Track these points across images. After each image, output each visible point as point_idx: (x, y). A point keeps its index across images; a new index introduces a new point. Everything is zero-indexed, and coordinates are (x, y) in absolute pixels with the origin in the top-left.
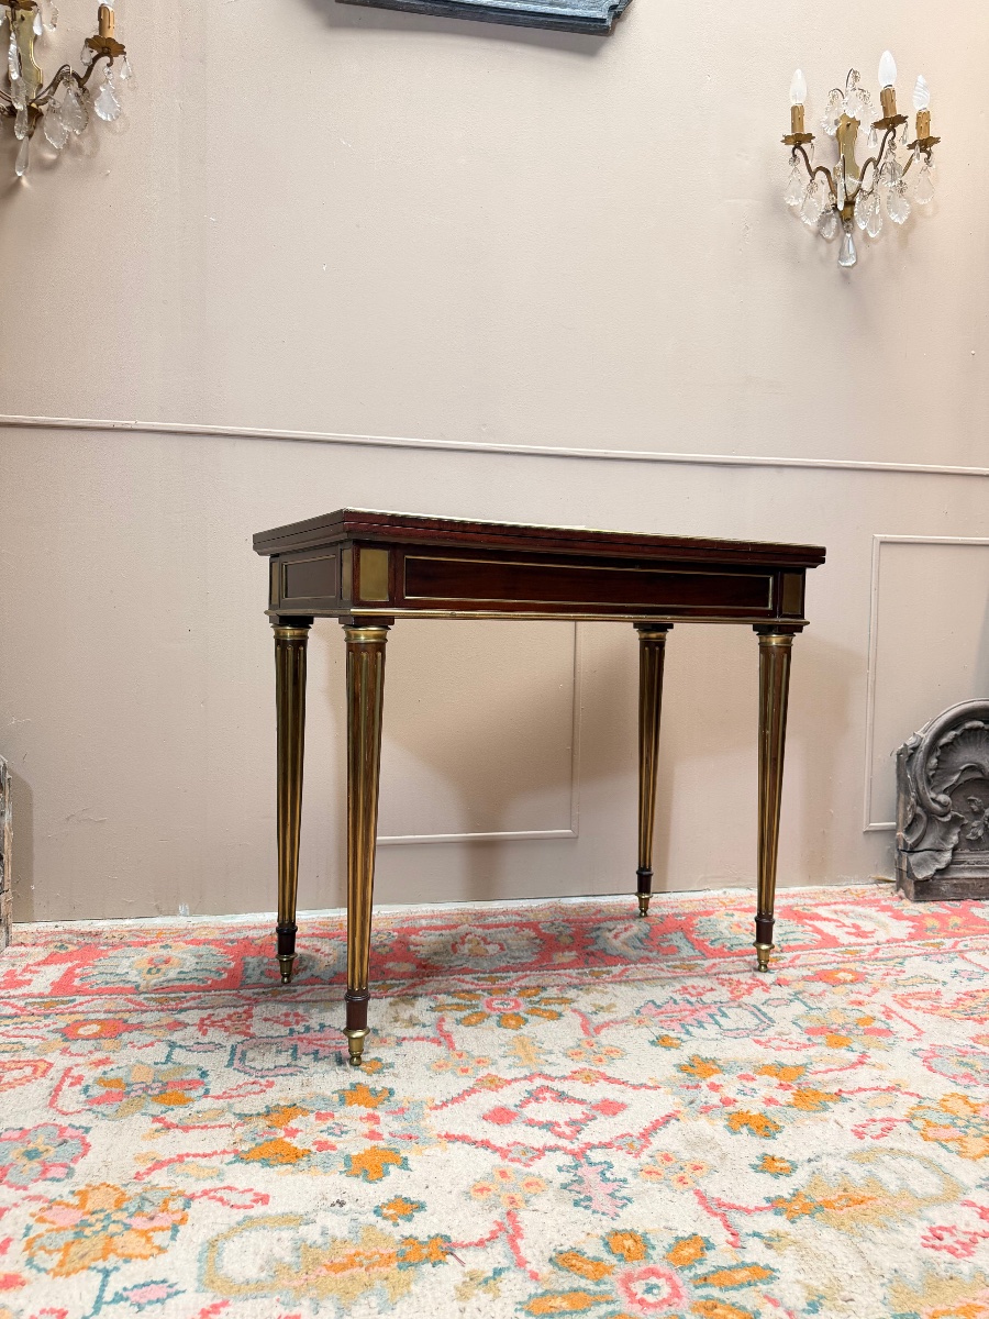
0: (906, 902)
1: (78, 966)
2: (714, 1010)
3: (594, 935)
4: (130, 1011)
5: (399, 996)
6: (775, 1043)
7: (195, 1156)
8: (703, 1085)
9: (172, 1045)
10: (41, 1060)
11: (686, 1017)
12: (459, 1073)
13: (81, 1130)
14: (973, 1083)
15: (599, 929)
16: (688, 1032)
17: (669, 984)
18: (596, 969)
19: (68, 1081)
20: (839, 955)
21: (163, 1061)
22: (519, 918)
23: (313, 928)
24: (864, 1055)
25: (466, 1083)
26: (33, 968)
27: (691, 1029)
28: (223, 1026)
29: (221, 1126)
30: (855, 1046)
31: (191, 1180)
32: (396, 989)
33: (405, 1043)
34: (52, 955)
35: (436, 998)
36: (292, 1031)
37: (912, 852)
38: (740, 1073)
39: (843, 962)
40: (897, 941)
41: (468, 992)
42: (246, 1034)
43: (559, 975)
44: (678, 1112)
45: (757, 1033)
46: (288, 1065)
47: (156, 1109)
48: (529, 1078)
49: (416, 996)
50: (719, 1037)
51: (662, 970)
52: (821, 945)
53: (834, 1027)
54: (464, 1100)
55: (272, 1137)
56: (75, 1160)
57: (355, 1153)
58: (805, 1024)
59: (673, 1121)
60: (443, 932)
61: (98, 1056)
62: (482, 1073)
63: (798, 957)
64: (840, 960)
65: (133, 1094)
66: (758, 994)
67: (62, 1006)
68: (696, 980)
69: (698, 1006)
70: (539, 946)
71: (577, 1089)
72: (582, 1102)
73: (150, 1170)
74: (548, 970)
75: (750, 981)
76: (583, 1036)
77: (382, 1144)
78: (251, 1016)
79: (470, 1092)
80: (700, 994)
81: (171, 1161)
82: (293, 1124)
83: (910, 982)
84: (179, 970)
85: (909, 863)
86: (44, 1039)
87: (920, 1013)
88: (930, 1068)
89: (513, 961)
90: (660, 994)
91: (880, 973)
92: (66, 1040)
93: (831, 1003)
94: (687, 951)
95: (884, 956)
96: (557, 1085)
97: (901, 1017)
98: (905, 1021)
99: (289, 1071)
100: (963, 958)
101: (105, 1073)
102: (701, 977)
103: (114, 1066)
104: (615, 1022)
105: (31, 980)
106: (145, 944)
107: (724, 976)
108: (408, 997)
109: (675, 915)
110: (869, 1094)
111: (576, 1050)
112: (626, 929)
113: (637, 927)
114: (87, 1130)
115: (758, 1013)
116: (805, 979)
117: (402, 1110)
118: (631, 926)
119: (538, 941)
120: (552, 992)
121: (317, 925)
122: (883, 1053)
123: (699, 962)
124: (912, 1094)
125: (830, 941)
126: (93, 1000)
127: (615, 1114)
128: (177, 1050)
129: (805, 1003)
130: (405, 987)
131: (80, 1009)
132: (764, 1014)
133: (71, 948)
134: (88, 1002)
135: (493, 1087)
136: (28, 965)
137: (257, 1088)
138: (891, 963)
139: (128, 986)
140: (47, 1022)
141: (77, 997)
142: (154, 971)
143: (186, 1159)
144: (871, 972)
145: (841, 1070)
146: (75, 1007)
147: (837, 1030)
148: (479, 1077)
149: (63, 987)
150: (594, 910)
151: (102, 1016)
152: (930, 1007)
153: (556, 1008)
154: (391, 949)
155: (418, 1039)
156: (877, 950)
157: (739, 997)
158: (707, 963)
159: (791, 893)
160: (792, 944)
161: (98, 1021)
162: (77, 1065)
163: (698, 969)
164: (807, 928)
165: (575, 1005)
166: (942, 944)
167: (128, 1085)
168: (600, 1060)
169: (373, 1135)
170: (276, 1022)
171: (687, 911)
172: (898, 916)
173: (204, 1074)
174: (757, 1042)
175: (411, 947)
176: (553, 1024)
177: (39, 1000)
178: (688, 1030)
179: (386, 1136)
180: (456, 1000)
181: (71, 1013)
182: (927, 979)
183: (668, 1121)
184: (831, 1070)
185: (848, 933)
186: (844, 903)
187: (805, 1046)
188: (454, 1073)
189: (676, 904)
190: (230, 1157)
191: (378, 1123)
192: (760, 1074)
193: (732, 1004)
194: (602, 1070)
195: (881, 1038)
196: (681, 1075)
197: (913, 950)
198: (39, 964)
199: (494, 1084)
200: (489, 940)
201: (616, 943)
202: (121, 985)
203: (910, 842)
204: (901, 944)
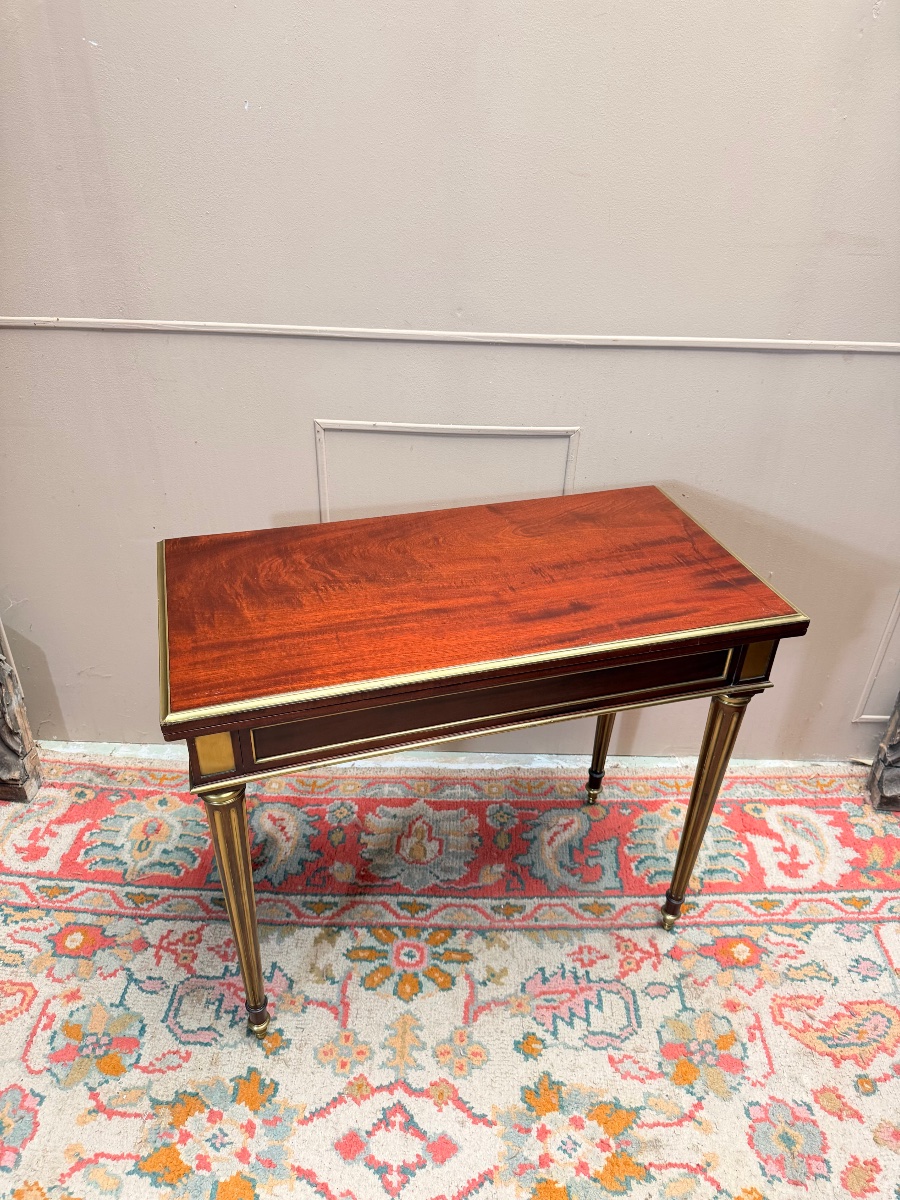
0: (868, 809)
1: (89, 828)
2: (591, 995)
3: (530, 835)
4: (110, 914)
5: (326, 926)
6: (627, 1065)
7: (108, 1156)
8: (535, 1127)
9: (131, 978)
10: (30, 985)
11: (562, 1003)
12: (338, 1066)
13: (38, 1099)
14: (779, 1175)
15: (539, 825)
16: (555, 1033)
17: (569, 940)
18: (512, 901)
19: (44, 1020)
20: (753, 908)
21: (117, 1002)
22: (473, 794)
23: (290, 785)
24: (698, 1106)
25: (339, 1085)
26: (54, 828)
27: (560, 1023)
28: (174, 952)
29: (137, 1115)
30: (699, 1087)
31: (97, 1191)
32: (328, 913)
33: (311, 1008)
34: (72, 807)
35: (356, 934)
36: (226, 968)
37: (891, 765)
38: (575, 1113)
39: (751, 923)
40: (822, 887)
41: (387, 927)
42: (189, 969)
43: (475, 907)
44: (496, 1168)
45: (617, 1043)
46: (209, 1029)
47: (95, 1077)
48: (390, 1088)
49: (342, 927)
50: (580, 1044)
51: (572, 911)
52: (742, 889)
53: (693, 1047)
54: (329, 1113)
55: (168, 1141)
56: (24, 1143)
57: (222, 1180)
58: (667, 1036)
59: (487, 1183)
60: (398, 811)
61: (73, 984)
62: (358, 1070)
63: (709, 906)
64: (751, 918)
65: (86, 1051)
66: (647, 973)
67: (62, 897)
68: (598, 935)
69: (583, 983)
70: (477, 849)
71: (425, 1113)
72: (421, 1134)
73: (73, 1170)
74: (468, 897)
75: (647, 947)
76: (460, 1024)
77: (245, 1169)
78: (200, 941)
79: (337, 1101)
80: (592, 963)
81: (89, 1161)
82: (189, 1125)
83: (800, 975)
84: (163, 847)
85: (882, 777)
86: (39, 950)
87: (786, 1033)
88: (751, 1143)
89: (442, 876)
90: (555, 955)
91: (778, 951)
92: (53, 955)
93: (708, 1001)
94: (609, 880)
95: (798, 918)
96: (412, 1104)
97: (763, 1041)
98: (766, 1047)
99: (206, 1037)
100: (877, 935)
101: (71, 1014)
102: (604, 929)
103: (79, 1004)
104: (497, 1002)
105: (47, 849)
106: (148, 794)
107: (625, 933)
108: (332, 930)
109: (624, 805)
110: (674, 1172)
111: (447, 1047)
112: (566, 827)
113: (576, 824)
114: (42, 1098)
115: (632, 1008)
116: (703, 951)
117: (277, 1119)
118: (572, 822)
119: (476, 840)
120: (457, 941)
121: (294, 782)
122: (718, 1102)
123: (612, 900)
124: (713, 1181)
125: (755, 880)
126: (88, 890)
127: (443, 1162)
128: (133, 984)
129: (682, 995)
130: (335, 910)
131: (75, 904)
132: (637, 1010)
133: (90, 795)
134: (82, 893)
135: (358, 1097)
136: (51, 822)
137: (175, 1060)
138: (798, 932)
139: (119, 870)
140: (47, 920)
141: (76, 884)
142: (143, 847)
143: (102, 1160)
144: (770, 947)
145: (666, 1125)
146: (71, 900)
147: (692, 1053)
148: (351, 1079)
149: (68, 863)
150: (546, 786)
151: (87, 919)
152: (800, 1026)
153: (452, 969)
154: (345, 835)
155: (323, 1004)
156: (796, 903)
157: (625, 974)
158: (619, 903)
159: (757, 774)
160: (717, 878)
161: (84, 928)
162: (54, 997)
163: (607, 915)
164: (745, 849)
165: (471, 966)
166: (867, 901)
167: (85, 1035)
168: (461, 1068)
169: (243, 1155)
170: (217, 953)
171: (636, 799)
172: (845, 840)
173: (142, 1031)
174: (611, 1059)
175: (363, 834)
176: (441, 997)
177: (47, 883)
178: (555, 1028)
179: (252, 1159)
180: (370, 941)
181: (68, 910)
182: (820, 971)
183: (481, 1185)
184: (658, 1124)
185: (781, 865)
186: (801, 803)
187: (652, 1076)
188: (333, 1066)
189: (630, 784)
190: (130, 1164)
191: (252, 1136)
192: (591, 1119)
193: (615, 987)
194: (457, 1083)
195: (728, 1078)
196: (522, 1106)
197: (832, 908)
198: (60, 821)
199: (360, 1090)
200: (433, 835)
201: (548, 851)
202: (113, 868)
203: (890, 759)
204: (824, 895)
